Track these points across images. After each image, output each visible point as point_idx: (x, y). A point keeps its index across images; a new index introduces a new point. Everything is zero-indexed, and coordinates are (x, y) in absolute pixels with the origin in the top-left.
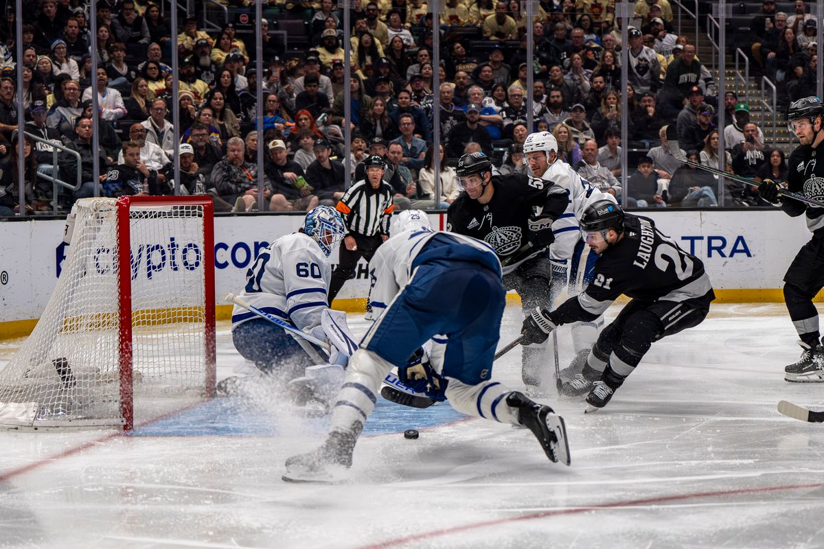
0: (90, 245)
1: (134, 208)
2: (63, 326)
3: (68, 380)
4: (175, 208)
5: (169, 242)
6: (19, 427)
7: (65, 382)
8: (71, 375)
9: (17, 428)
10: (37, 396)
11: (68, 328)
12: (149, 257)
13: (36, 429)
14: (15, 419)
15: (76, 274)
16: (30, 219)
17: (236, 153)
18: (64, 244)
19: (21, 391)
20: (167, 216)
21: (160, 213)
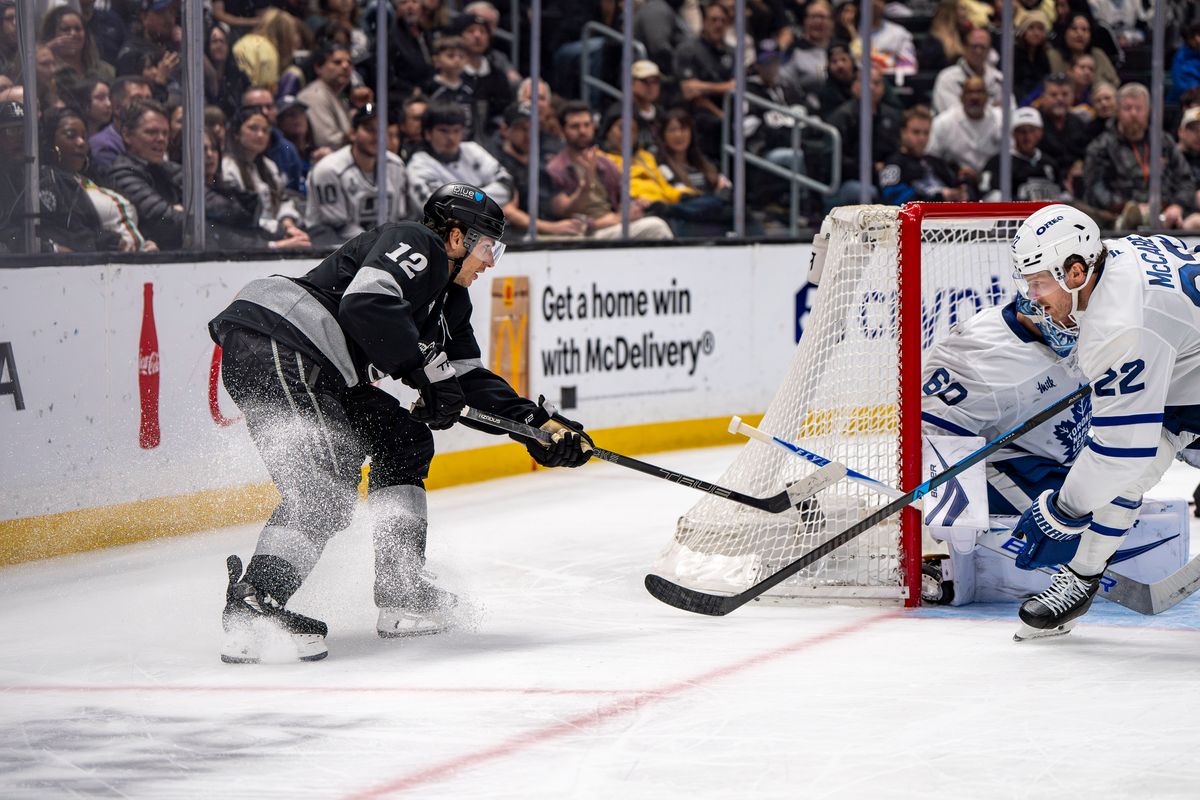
0: (851, 287)
1: (928, 225)
2: (806, 426)
3: (811, 519)
4: (1000, 224)
5: (990, 285)
7: (808, 522)
8: (816, 510)
10: (760, 547)
11: (814, 429)
12: (953, 309)
13: (757, 601)
14: (723, 581)
15: (828, 336)
16: (752, 243)
17: (1134, 112)
18: (810, 286)
19: (734, 536)
20: (986, 238)
21: (974, 233)
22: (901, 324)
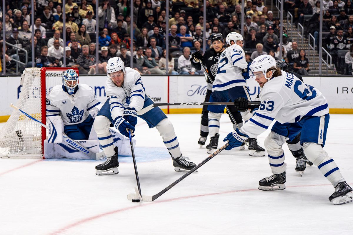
0: (30, 86)
1: (47, 72)
2: (20, 118)
3: (21, 139)
6: (3, 157)
7: (20, 140)
8: (22, 137)
9: (2, 157)
10: (10, 145)
11: (22, 119)
13: (9, 158)
14: (1, 153)
15: (25, 97)
16: (8, 76)
17: (86, 51)
18: (21, 86)
19: (4, 143)
20: (60, 75)
21: (58, 74)
22: (41, 95)
